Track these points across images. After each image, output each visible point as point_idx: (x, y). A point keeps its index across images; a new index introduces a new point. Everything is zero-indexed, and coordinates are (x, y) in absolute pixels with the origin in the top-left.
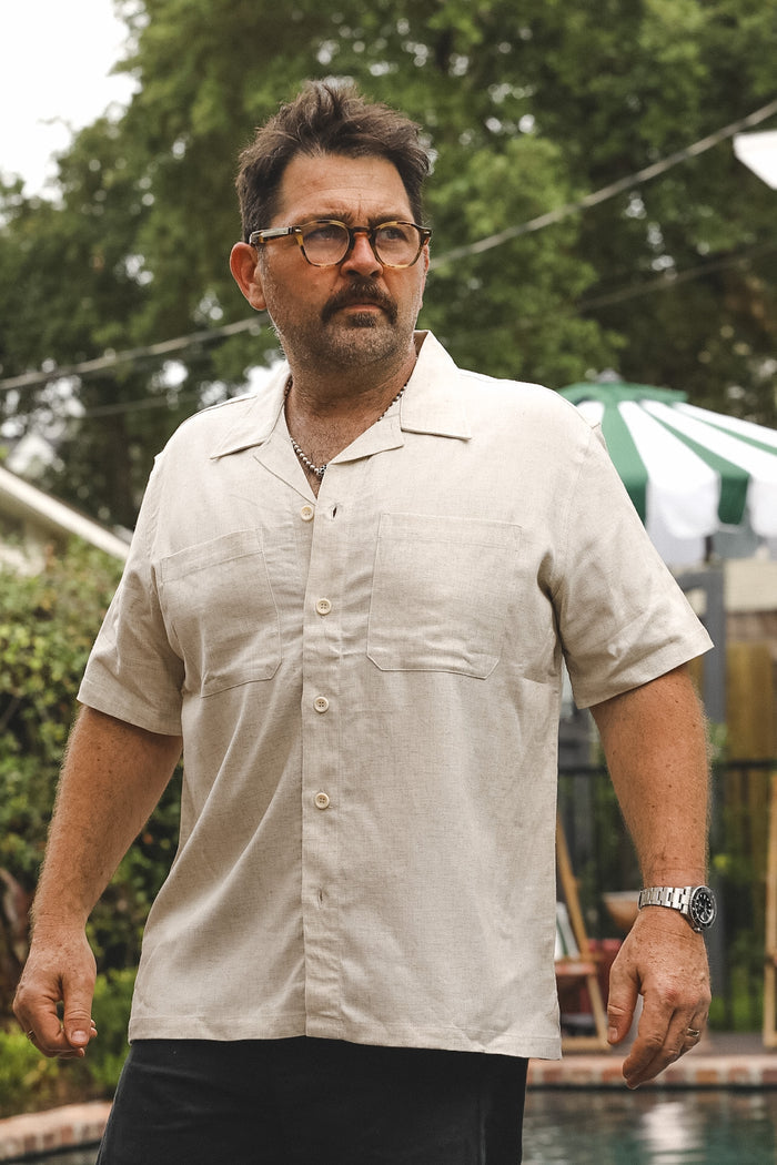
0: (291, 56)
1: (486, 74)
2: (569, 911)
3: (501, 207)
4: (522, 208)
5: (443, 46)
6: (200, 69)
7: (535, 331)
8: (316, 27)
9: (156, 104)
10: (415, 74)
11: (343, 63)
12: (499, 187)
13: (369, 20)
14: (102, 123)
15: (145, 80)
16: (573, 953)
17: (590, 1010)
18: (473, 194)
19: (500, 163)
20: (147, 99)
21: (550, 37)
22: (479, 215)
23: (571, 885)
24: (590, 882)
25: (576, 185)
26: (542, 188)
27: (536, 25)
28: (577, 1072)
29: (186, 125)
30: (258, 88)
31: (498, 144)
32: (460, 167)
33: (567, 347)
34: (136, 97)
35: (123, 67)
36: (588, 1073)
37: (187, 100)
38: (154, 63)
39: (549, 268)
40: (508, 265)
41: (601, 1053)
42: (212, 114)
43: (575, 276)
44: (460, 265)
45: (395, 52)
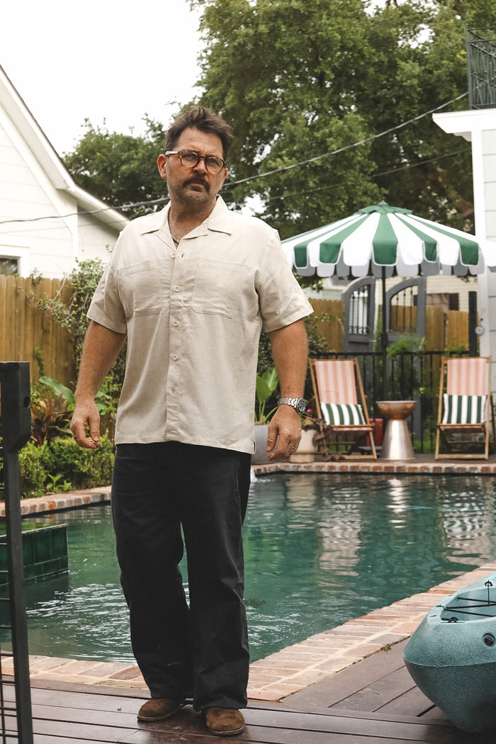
0: (263, 80)
1: (337, 89)
2: (362, 407)
3: (341, 140)
4: (348, 140)
5: (321, 78)
6: (228, 84)
7: (354, 186)
8: (273, 70)
9: (211, 97)
10: (310, 87)
11: (282, 83)
12: (340, 132)
13: (292, 68)
14: (191, 104)
15: (208, 88)
16: (364, 424)
17: (371, 445)
18: (331, 134)
19: (341, 123)
20: (208, 95)
21: (362, 76)
22: (332, 143)
23: (363, 397)
24: (372, 396)
25: (370, 131)
26: (357, 132)
27: (357, 71)
28: (363, 467)
29: (223, 105)
30: (251, 92)
31: (341, 115)
32: (326, 124)
33: (365, 193)
34: (204, 94)
35: (199, 84)
36: (368, 467)
37: (224, 95)
38: (211, 82)
39: (359, 162)
40: (342, 161)
41: (374, 461)
42: (232, 101)
43: (369, 166)
44: (325, 161)
45: (303, 79)
